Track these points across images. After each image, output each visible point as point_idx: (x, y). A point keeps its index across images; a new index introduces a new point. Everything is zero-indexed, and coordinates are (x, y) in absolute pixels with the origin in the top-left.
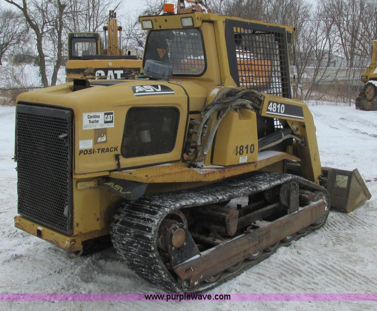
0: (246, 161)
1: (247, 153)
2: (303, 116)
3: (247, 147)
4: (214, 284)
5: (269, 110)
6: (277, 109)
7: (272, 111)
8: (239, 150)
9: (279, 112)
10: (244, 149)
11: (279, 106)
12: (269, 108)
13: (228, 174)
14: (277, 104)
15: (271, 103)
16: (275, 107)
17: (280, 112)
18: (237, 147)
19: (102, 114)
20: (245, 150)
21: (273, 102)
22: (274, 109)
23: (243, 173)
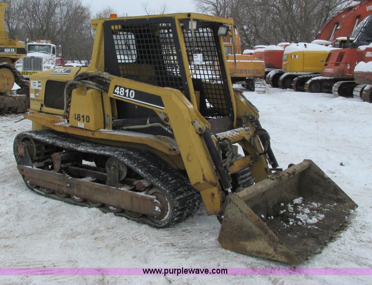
0: (83, 127)
1: (84, 121)
2: (164, 106)
3: (83, 116)
4: (43, 193)
5: (114, 93)
6: (125, 94)
7: (119, 94)
8: (77, 117)
9: (127, 96)
10: (81, 117)
11: (127, 91)
12: (115, 91)
13: (71, 131)
14: (125, 89)
15: (118, 88)
16: (123, 92)
17: (129, 97)
18: (75, 114)
19: (37, 82)
20: (82, 119)
21: (120, 87)
22: (122, 93)
23: (81, 135)
